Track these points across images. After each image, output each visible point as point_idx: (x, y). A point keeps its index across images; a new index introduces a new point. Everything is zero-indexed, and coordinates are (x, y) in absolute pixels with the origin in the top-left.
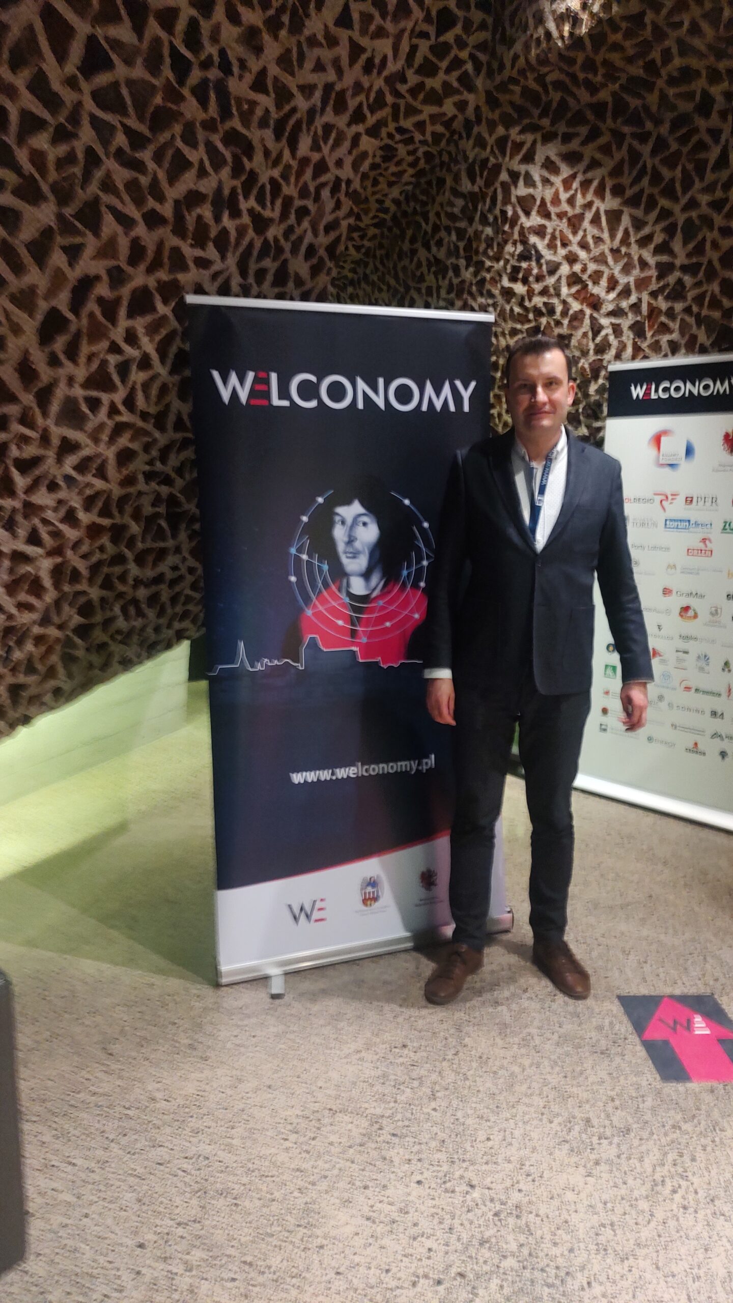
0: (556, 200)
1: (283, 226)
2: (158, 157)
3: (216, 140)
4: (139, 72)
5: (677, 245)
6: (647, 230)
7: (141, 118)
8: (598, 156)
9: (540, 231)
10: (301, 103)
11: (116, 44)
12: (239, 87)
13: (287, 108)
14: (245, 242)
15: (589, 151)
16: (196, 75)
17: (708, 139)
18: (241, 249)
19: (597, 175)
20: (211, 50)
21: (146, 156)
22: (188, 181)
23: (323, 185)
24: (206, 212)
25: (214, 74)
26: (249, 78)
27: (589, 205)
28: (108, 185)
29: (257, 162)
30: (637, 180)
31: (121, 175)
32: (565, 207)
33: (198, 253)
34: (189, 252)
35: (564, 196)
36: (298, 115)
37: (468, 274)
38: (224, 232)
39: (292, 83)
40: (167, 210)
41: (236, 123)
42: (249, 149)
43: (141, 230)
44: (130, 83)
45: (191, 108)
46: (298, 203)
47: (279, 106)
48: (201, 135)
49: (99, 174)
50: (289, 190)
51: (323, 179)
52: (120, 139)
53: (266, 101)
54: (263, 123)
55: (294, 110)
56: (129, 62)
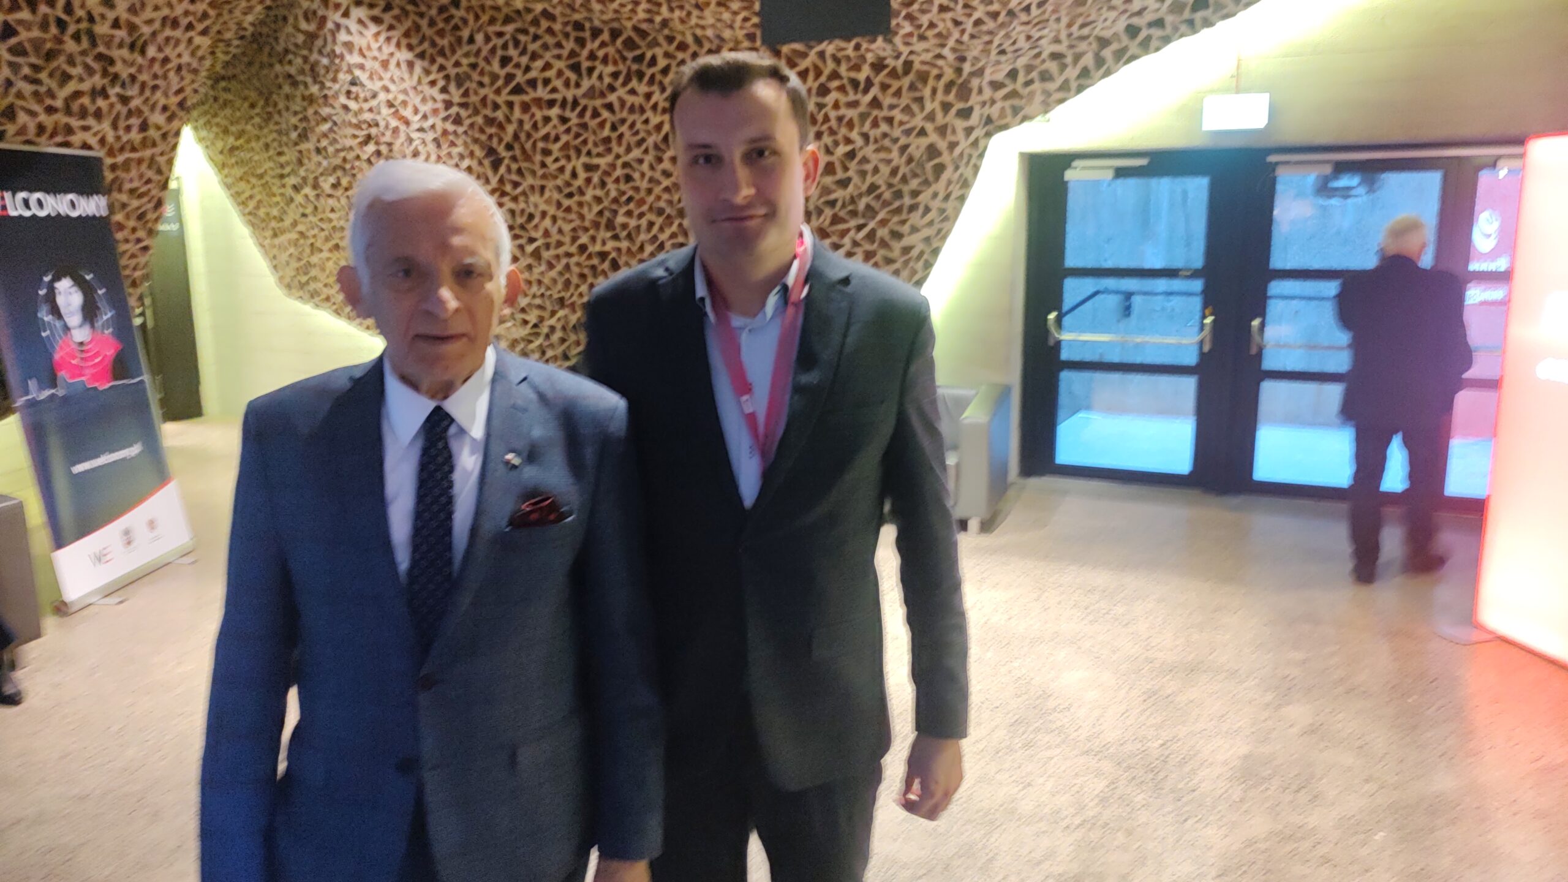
0: (369, 48)
1: (142, 99)
2: (51, 75)
3: (89, 60)
4: (36, 33)
5: (452, 88)
6: (432, 77)
7: (38, 57)
8: (394, 22)
9: (362, 67)
10: (146, 30)
11: (20, 22)
12: (102, 29)
13: (136, 35)
14: (114, 113)
15: (388, 18)
16: (72, 29)
17: (460, 24)
18: (113, 116)
19: (396, 34)
20: (80, 13)
21: (43, 76)
22: (71, 87)
23: (168, 70)
24: (86, 100)
25: (84, 25)
26: (108, 23)
27: (392, 54)
28: (20, 95)
29: (119, 67)
30: (421, 42)
31: (27, 88)
32: (376, 53)
33: (82, 123)
34: (75, 123)
35: (375, 46)
36: (144, 38)
37: (315, 89)
38: (99, 110)
39: (137, 20)
40: (59, 103)
41: (101, 49)
42: (112, 62)
43: (43, 117)
44: (30, 40)
45: (70, 46)
46: (152, 83)
47: (130, 34)
48: (79, 59)
49: (13, 90)
50: (144, 77)
51: (169, 66)
52: (26, 70)
53: (121, 34)
54: (121, 46)
55: (141, 35)
56: (29, 29)
